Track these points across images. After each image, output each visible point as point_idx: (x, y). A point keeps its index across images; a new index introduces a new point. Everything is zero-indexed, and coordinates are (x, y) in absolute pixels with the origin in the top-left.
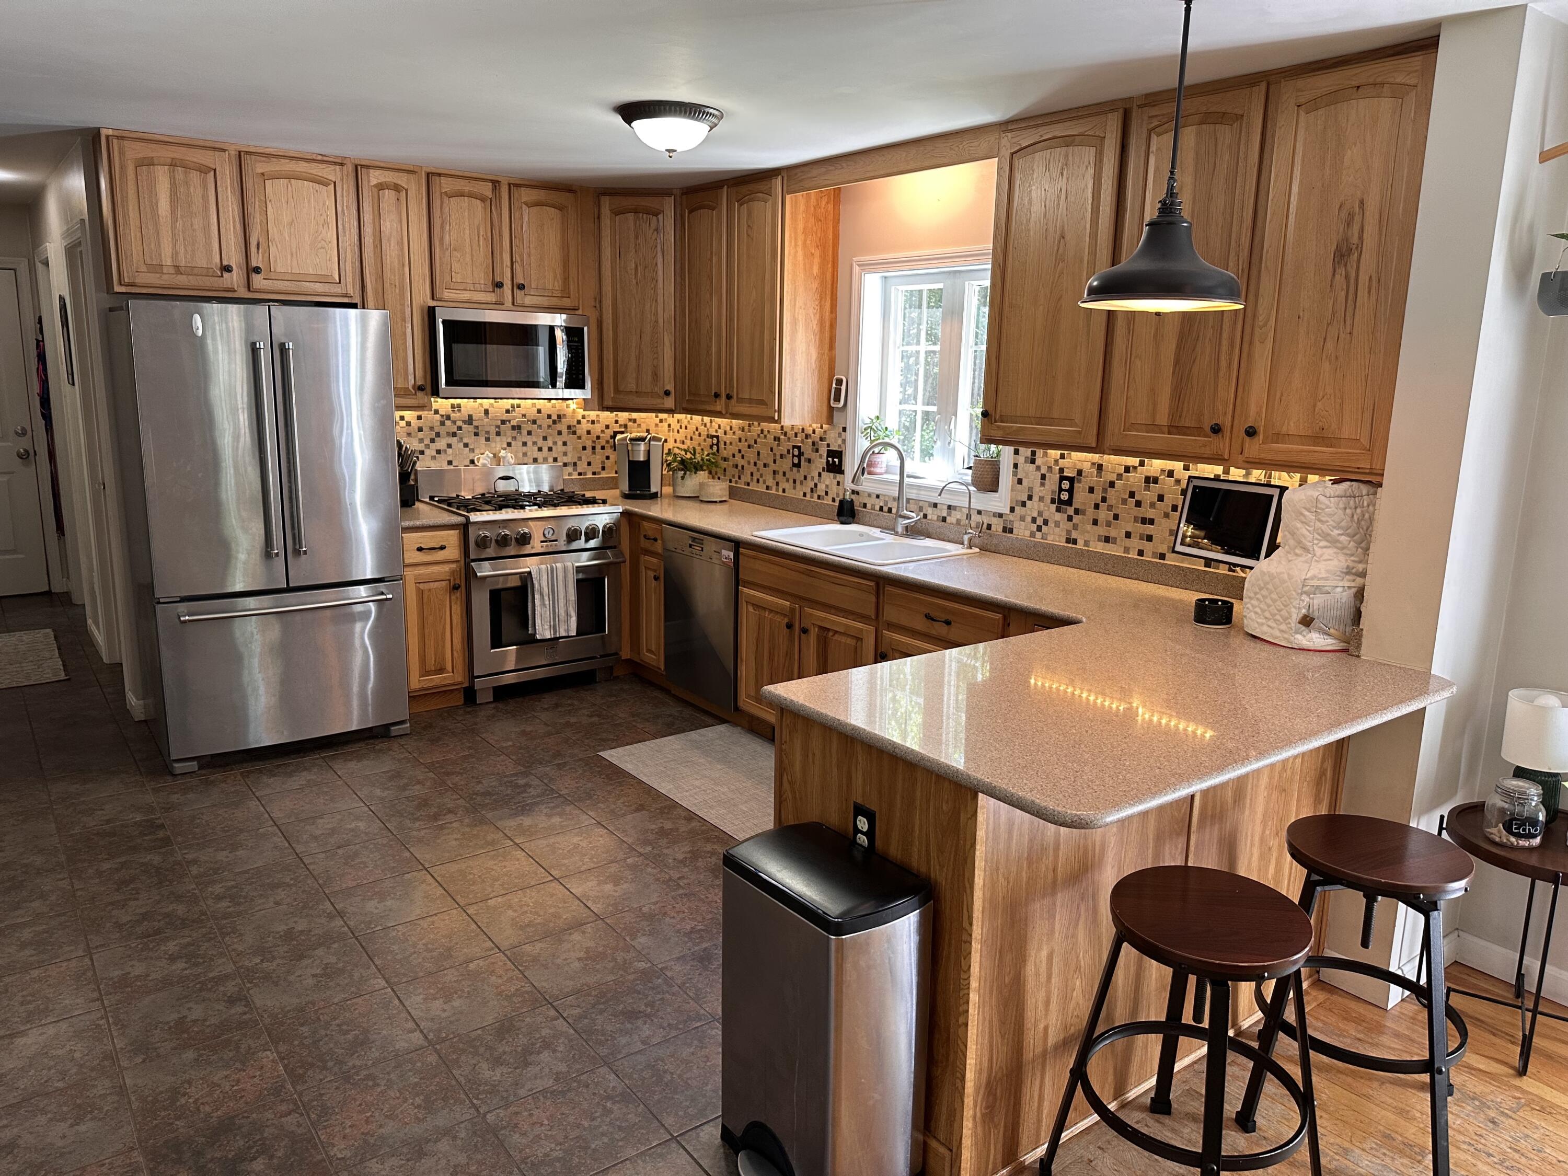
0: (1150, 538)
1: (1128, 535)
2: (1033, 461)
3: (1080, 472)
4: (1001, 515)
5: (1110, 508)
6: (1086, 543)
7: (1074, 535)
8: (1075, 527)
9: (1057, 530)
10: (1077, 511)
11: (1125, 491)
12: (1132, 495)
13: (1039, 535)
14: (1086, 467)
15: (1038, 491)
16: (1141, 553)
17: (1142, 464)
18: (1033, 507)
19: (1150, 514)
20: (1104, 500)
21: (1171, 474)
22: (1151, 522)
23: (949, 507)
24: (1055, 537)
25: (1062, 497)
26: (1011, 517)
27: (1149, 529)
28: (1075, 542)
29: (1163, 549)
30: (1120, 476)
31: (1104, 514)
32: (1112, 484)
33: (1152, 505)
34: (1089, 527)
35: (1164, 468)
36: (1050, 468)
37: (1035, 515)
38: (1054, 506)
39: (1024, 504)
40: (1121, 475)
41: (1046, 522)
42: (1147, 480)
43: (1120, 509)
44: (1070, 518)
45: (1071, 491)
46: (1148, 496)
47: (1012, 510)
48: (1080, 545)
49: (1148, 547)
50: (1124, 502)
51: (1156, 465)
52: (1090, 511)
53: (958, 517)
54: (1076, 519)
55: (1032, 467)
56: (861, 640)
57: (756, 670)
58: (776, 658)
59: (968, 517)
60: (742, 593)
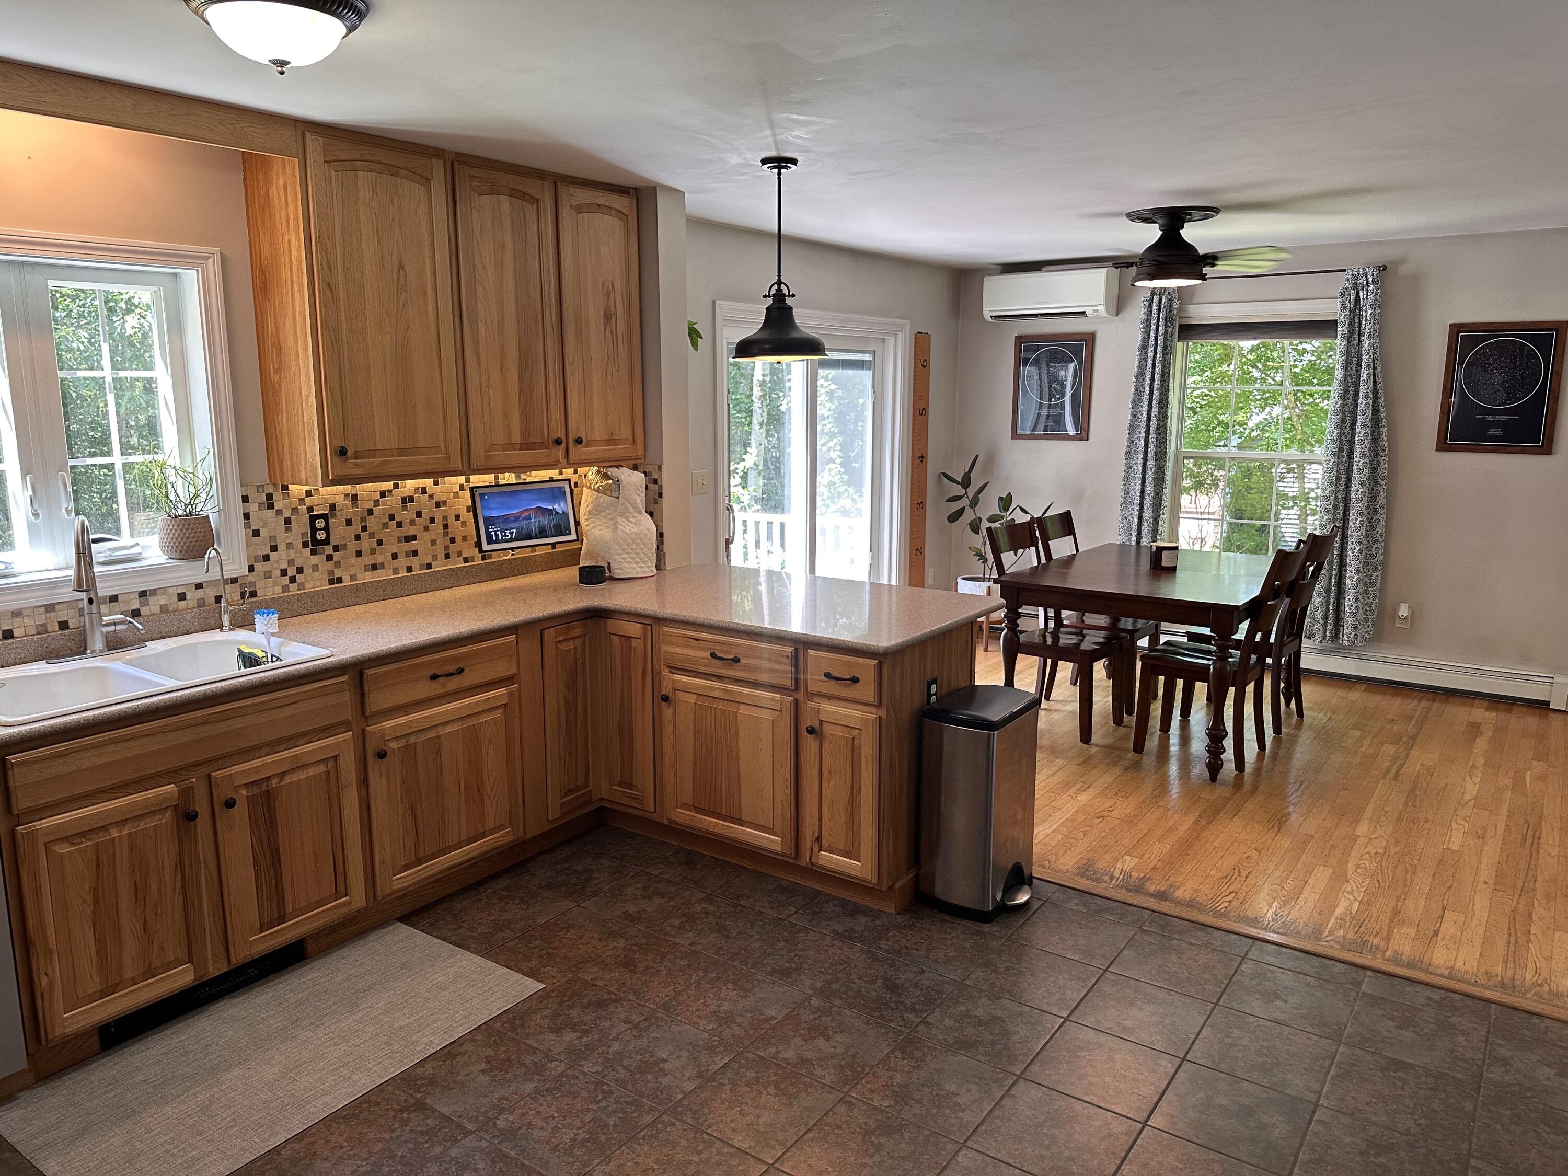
0: (415, 553)
1: (395, 556)
2: (271, 506)
3: (333, 507)
4: (234, 581)
5: (372, 536)
6: (353, 578)
7: (337, 574)
8: (338, 565)
9: (316, 574)
10: (336, 548)
11: (384, 515)
12: (392, 517)
13: (293, 587)
14: (339, 500)
15: (283, 538)
16: (410, 569)
17: (396, 486)
18: (279, 560)
19: (412, 531)
20: (364, 529)
21: (424, 491)
22: (414, 538)
23: (143, 594)
24: (315, 582)
25: (319, 537)
26: (251, 578)
27: (413, 545)
28: (340, 580)
29: (428, 559)
30: (376, 503)
31: (366, 544)
32: (370, 512)
33: (412, 523)
34: (353, 560)
35: (417, 486)
36: (295, 510)
37: (284, 565)
38: (308, 549)
39: (266, 558)
40: (378, 501)
41: (300, 570)
42: (404, 500)
43: (382, 534)
44: (329, 558)
45: (326, 529)
46: (407, 515)
47: (251, 569)
48: (347, 582)
49: (415, 562)
50: (385, 526)
51: (410, 485)
52: (352, 546)
53: (163, 602)
54: (337, 556)
55: (271, 513)
56: (336, 758)
57: (99, 941)
58: (154, 888)
59: (182, 597)
60: (32, 834)
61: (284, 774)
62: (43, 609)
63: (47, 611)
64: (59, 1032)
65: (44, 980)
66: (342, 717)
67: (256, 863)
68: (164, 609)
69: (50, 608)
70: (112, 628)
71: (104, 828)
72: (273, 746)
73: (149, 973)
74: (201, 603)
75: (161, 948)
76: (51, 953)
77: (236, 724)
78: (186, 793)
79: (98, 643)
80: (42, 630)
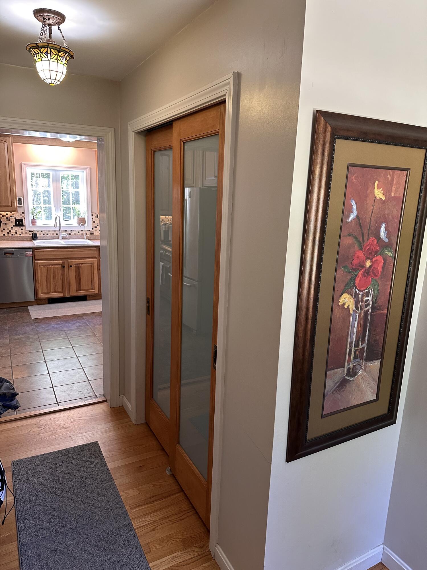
4: (89, 231)
23: (71, 231)
26: (93, 231)
39: (96, 227)
47: (93, 229)
55: (97, 218)
56: (93, 263)
57: (47, 284)
58: (57, 278)
59: (79, 232)
60: (37, 263)
61: (82, 264)
62: (53, 231)
63: (54, 231)
64: (40, 297)
65: (38, 287)
66: (94, 256)
67: (76, 279)
68: (75, 234)
69: (55, 231)
70: (63, 235)
71: (49, 265)
72: (81, 258)
73: (55, 292)
74: (82, 234)
75: (58, 288)
76: (39, 283)
77: (73, 253)
78: (63, 263)
79: (61, 238)
80: (53, 234)
